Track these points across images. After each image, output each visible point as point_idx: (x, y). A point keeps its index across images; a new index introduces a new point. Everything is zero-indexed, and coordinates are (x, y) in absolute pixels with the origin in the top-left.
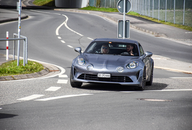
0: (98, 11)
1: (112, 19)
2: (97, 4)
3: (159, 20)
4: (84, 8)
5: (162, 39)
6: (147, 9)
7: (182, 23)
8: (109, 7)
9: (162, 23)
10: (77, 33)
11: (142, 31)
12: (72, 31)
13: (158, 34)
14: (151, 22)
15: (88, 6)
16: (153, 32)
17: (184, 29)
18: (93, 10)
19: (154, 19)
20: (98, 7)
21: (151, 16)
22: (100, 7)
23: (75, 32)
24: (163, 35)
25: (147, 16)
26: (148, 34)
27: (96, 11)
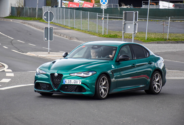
0: (19, 19)
1: (33, 26)
2: (18, 14)
3: (70, 27)
4: (7, 17)
5: (74, 41)
6: (60, 19)
7: (87, 30)
8: (28, 17)
9: (72, 29)
10: (8, 37)
11: (58, 35)
12: (4, 35)
13: (71, 37)
14: (64, 28)
15: (11, 16)
16: (67, 36)
17: (89, 34)
18: (14, 19)
19: (65, 26)
20: (19, 16)
21: (63, 24)
22: (20, 16)
23: (6, 36)
24: (74, 38)
25: (59, 24)
26: (63, 37)
27: (17, 19)
